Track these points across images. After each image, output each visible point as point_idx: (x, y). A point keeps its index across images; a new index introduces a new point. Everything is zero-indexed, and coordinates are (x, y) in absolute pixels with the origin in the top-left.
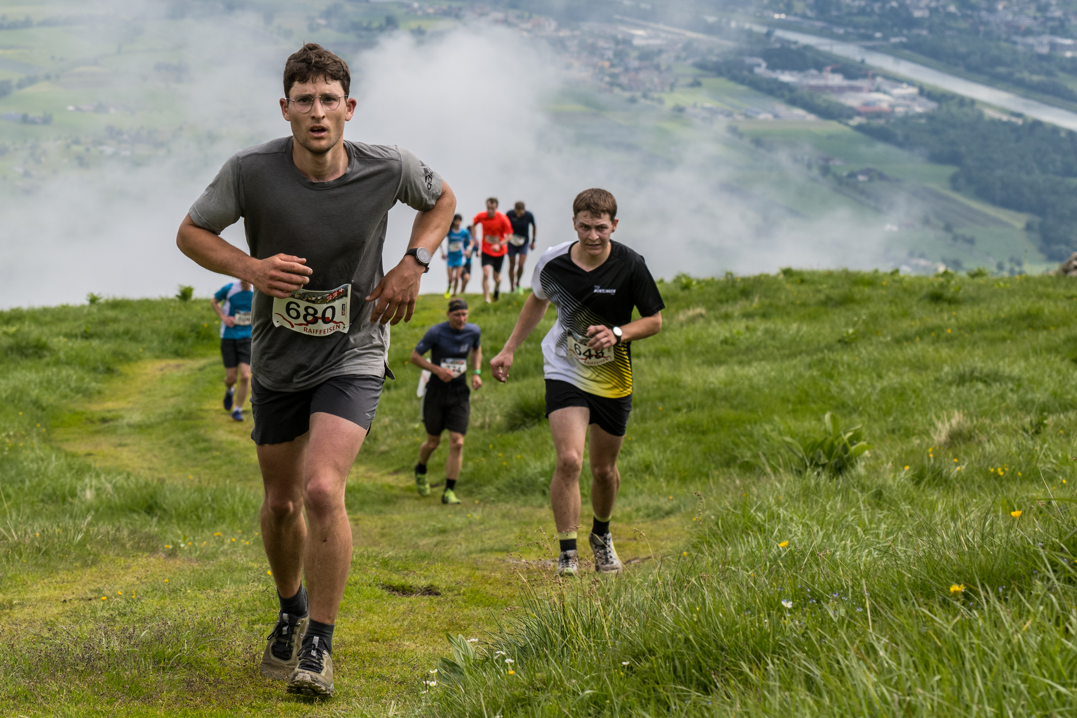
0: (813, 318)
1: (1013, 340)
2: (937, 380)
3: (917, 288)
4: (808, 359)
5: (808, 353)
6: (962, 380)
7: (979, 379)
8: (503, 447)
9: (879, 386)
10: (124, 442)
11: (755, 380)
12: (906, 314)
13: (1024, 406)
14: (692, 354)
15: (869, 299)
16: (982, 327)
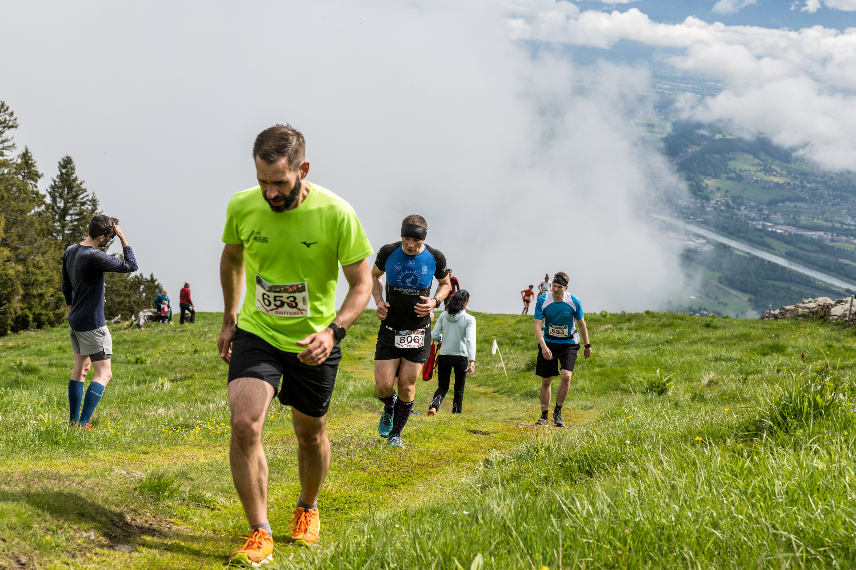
0: (656, 331)
1: (738, 345)
2: (706, 359)
3: (700, 322)
4: (653, 348)
5: (653, 346)
6: (716, 360)
7: (723, 360)
8: (524, 378)
9: (682, 360)
10: (367, 368)
11: (631, 356)
12: (695, 332)
13: (741, 372)
14: (605, 344)
15: (680, 325)
16: (726, 339)
